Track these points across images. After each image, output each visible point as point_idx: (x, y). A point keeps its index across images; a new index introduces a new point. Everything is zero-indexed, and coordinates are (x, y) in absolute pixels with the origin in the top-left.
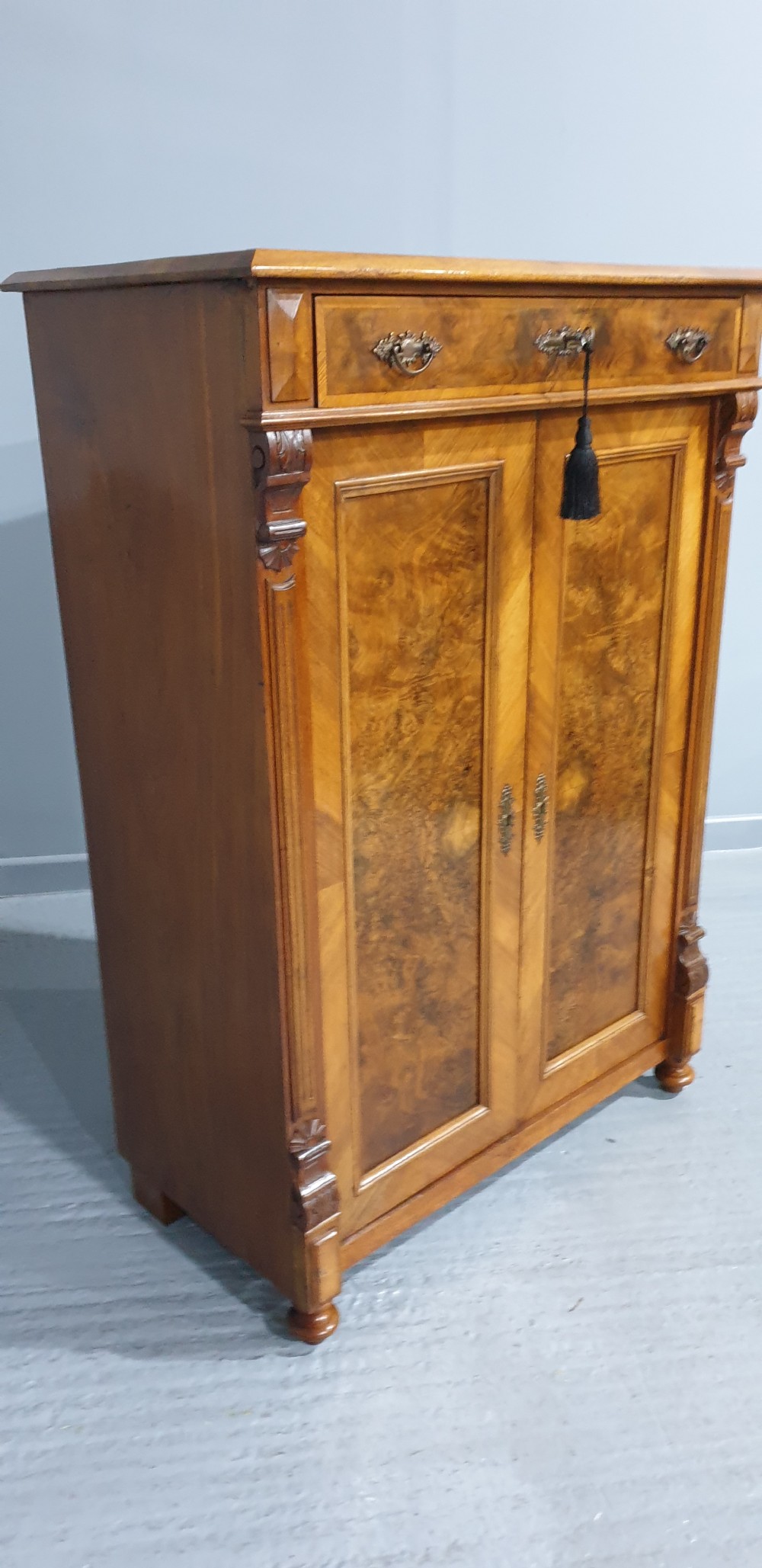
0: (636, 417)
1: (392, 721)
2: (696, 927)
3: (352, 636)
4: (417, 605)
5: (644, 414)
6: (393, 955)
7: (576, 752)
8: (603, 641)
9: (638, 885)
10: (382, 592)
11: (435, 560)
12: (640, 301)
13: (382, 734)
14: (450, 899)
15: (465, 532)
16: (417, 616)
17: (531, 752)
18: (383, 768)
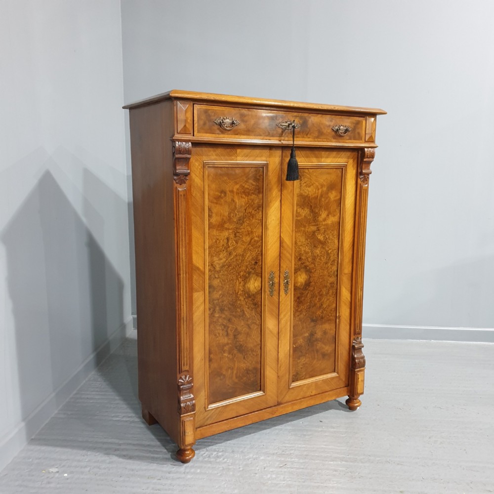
0: (323, 153)
1: (226, 241)
2: (360, 343)
3: (210, 210)
4: (236, 204)
5: (327, 153)
6: (224, 323)
7: (303, 266)
8: (314, 228)
9: (334, 322)
10: (222, 198)
11: (242, 191)
12: (320, 115)
13: (221, 245)
14: (248, 308)
15: (254, 183)
16: (235, 207)
17: (282, 261)
18: (221, 256)
